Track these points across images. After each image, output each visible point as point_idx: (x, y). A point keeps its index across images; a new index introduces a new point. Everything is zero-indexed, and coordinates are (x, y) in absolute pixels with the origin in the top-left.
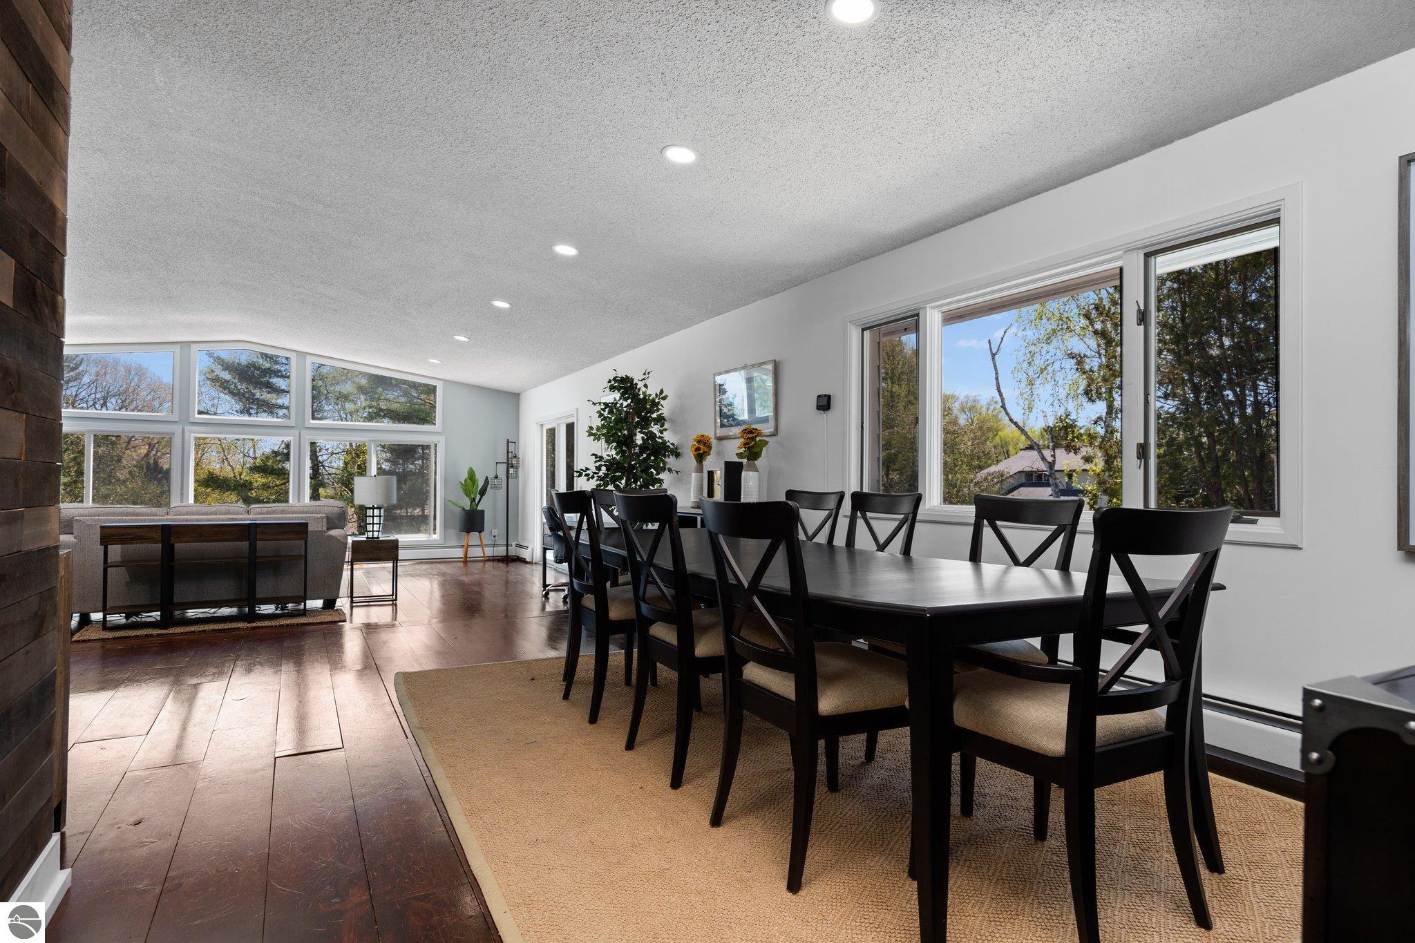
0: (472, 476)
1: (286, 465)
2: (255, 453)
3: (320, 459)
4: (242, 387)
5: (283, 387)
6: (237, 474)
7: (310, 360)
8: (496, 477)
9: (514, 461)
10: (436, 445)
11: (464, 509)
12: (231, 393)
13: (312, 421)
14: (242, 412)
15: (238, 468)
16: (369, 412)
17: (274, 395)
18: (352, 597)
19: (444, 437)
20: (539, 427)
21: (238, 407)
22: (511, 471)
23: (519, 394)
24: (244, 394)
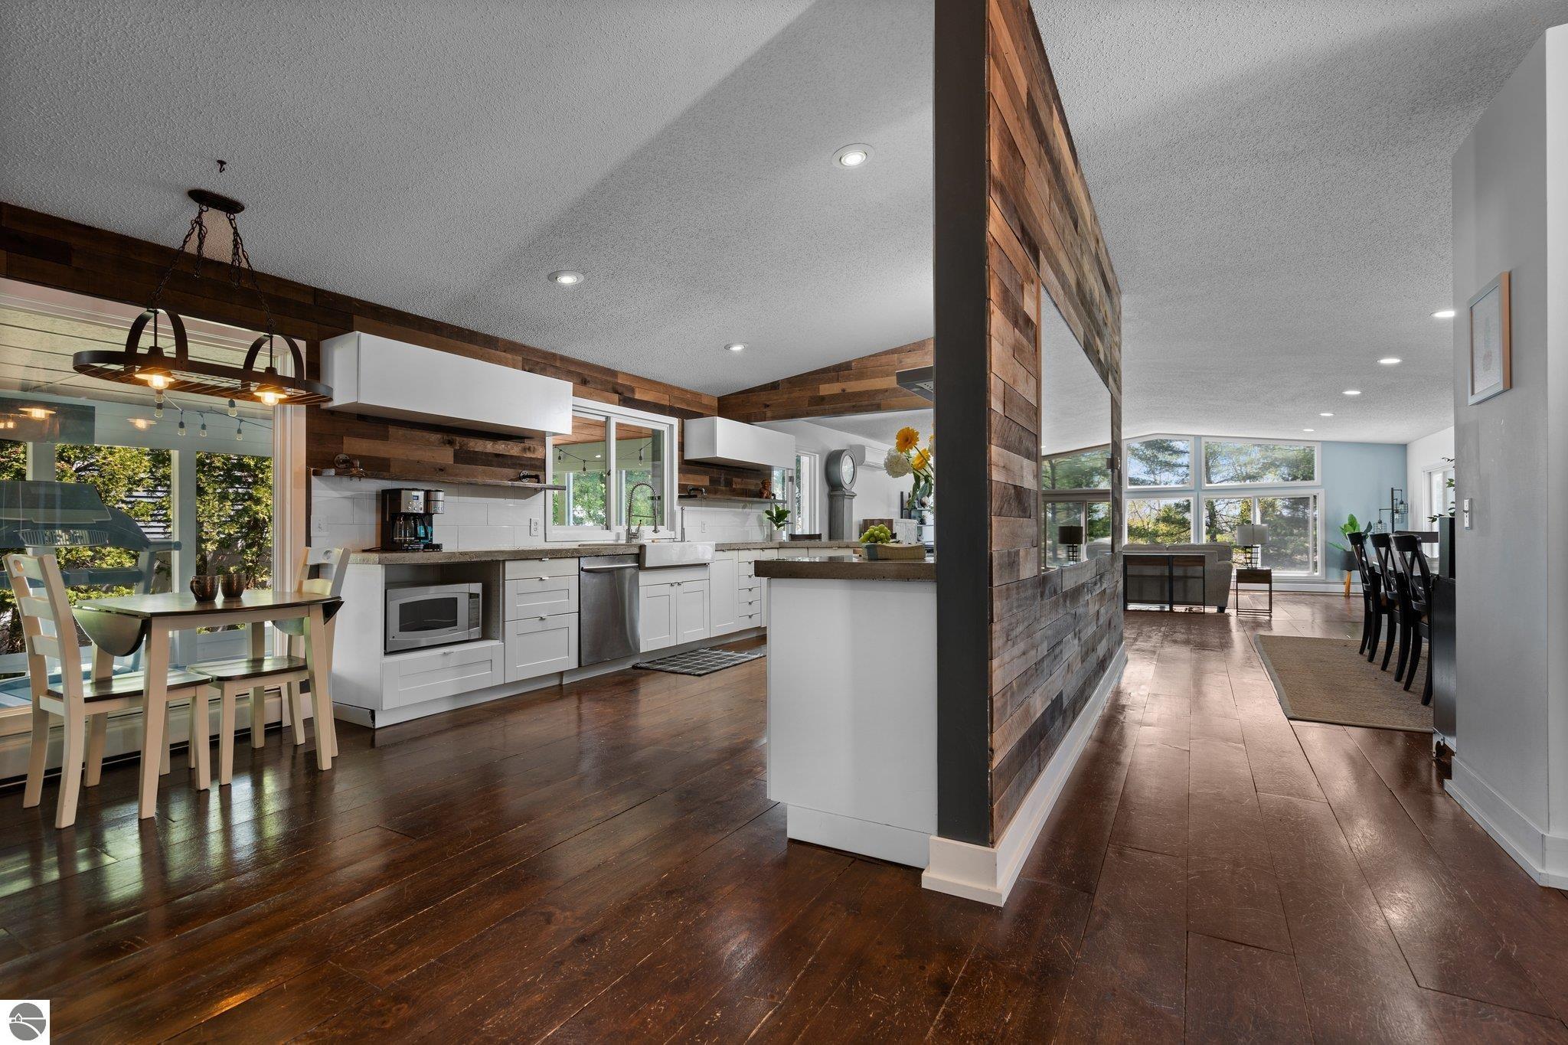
0: (1353, 522)
1: (1187, 516)
2: (1159, 506)
3: (1217, 508)
4: (1149, 453)
5: (1182, 449)
6: (1145, 524)
7: (1204, 440)
8: (1380, 522)
9: (1401, 507)
10: (1315, 497)
11: (1345, 550)
12: (1140, 458)
13: (1207, 485)
14: (1148, 473)
15: (1146, 521)
16: (1264, 463)
17: (1174, 456)
18: (1237, 608)
19: (1323, 490)
20: (1427, 476)
21: (1146, 469)
22: (1396, 516)
23: (1406, 445)
24: (1149, 459)
